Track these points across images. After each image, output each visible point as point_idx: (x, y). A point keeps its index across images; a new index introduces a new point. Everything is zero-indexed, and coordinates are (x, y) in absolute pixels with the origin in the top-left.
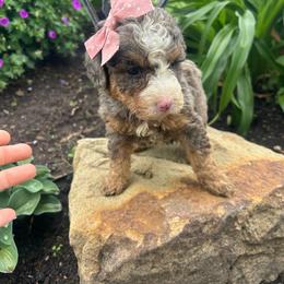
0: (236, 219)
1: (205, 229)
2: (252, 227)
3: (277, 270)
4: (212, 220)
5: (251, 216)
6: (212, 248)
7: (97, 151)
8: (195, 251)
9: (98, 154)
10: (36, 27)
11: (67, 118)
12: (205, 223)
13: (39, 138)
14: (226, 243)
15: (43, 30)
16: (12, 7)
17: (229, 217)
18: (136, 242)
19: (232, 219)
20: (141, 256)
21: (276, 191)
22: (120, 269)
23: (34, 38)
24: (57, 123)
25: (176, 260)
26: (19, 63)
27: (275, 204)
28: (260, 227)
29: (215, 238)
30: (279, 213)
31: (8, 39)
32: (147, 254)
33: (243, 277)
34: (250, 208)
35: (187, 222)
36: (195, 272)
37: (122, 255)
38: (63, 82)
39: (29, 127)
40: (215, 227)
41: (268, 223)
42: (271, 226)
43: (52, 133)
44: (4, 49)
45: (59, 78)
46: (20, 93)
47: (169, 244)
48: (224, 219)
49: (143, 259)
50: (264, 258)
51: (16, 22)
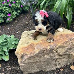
0: (53, 49)
1: (45, 52)
2: (59, 51)
3: (69, 62)
4: (46, 50)
5: (58, 49)
6: (48, 56)
7: (27, 34)
8: (43, 57)
9: (27, 35)
10: (18, 5)
11: (25, 26)
12: (45, 50)
13: (19, 31)
14: (52, 55)
15: (19, 5)
16: (11, 1)
17: (51, 49)
18: (28, 55)
19: (52, 49)
20: (29, 58)
21: (65, 42)
22: (25, 60)
23: (18, 8)
24: (23, 27)
25: (39, 59)
26: (15, 14)
27: (65, 45)
28: (61, 51)
29: (48, 54)
30: (67, 47)
31: (12, 9)
32: (31, 57)
33: (60, 63)
34: (57, 46)
35: (40, 50)
36: (44, 62)
37: (25, 57)
38: (26, 17)
39: (17, 29)
40: (47, 51)
41: (64, 50)
42: (65, 51)
43: (22, 30)
44: (11, 11)
45: (25, 16)
46: (16, 21)
47: (35, 55)
48: (50, 49)
49: (30, 58)
50: (65, 59)
51: (13, 5)
